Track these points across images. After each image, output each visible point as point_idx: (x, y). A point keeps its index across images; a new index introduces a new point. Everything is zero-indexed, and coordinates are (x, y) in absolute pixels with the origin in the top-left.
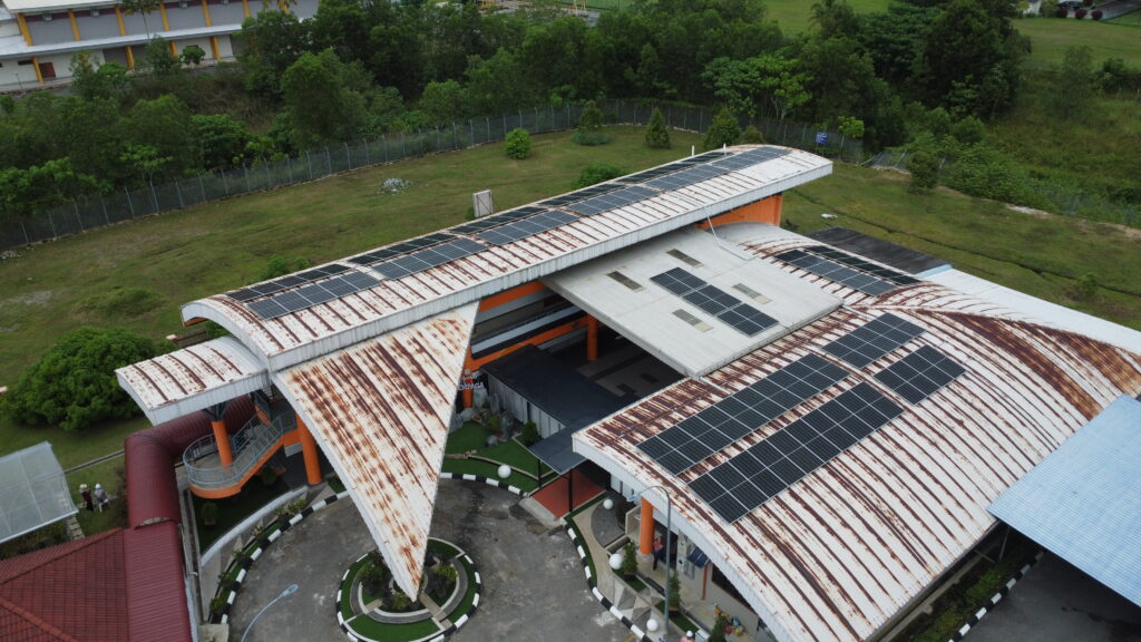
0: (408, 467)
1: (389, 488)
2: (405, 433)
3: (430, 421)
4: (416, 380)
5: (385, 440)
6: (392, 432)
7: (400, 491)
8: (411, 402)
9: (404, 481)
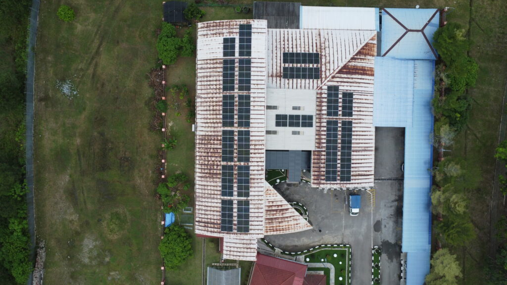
0: (296, 220)
1: (298, 225)
2: (290, 217)
3: (290, 210)
4: (280, 208)
5: (290, 222)
6: (289, 219)
7: (299, 224)
8: (284, 212)
9: (298, 222)
